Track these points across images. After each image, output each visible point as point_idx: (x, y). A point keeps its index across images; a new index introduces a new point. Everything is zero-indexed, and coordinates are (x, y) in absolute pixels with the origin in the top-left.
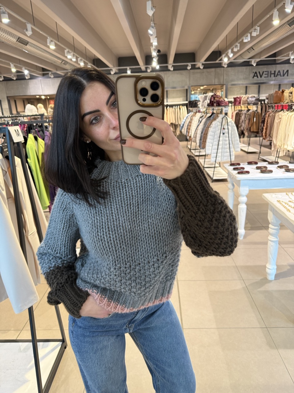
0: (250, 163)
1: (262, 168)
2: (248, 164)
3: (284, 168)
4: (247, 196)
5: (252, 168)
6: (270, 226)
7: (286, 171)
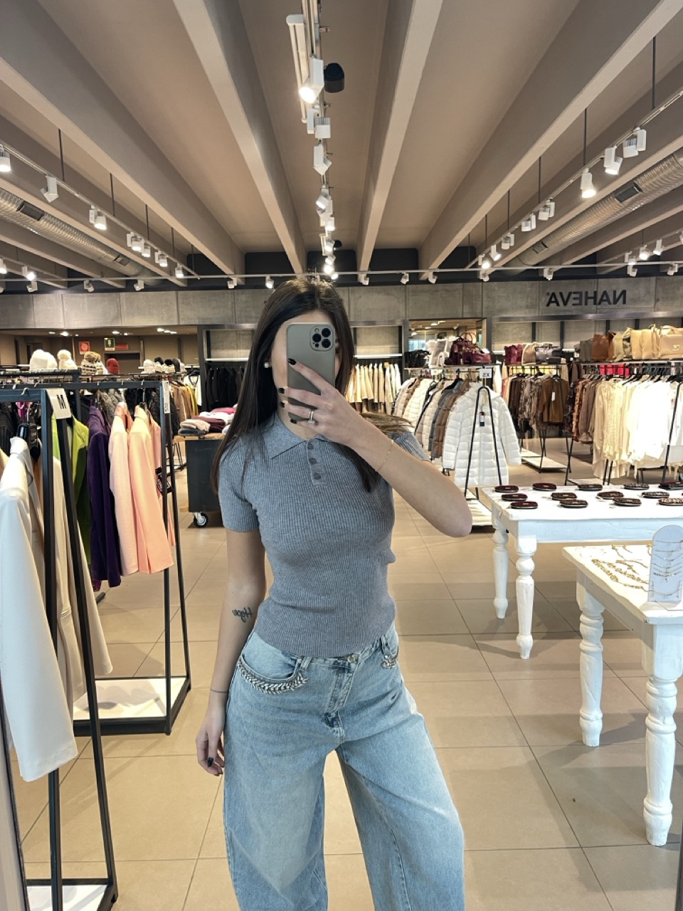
0: (538, 487)
1: (566, 498)
2: (534, 489)
3: (613, 498)
4: (534, 558)
5: (543, 497)
6: (582, 618)
7: (616, 504)
